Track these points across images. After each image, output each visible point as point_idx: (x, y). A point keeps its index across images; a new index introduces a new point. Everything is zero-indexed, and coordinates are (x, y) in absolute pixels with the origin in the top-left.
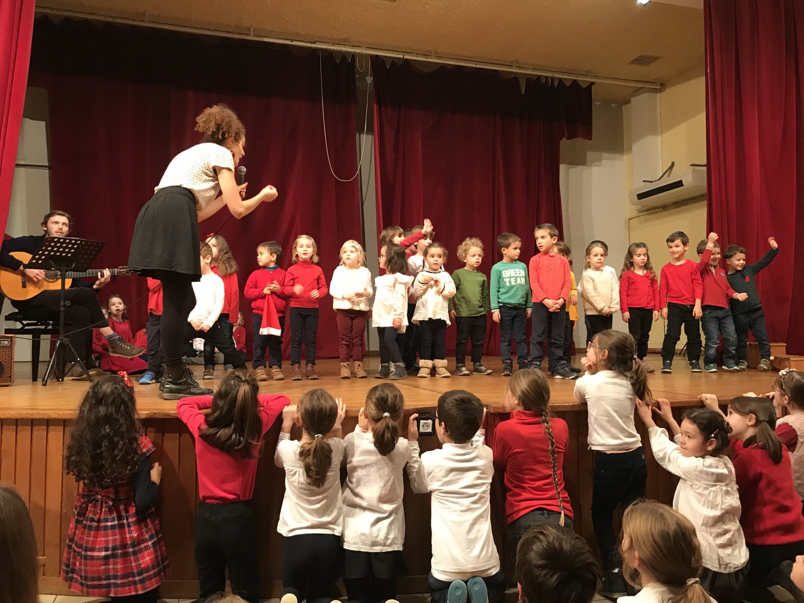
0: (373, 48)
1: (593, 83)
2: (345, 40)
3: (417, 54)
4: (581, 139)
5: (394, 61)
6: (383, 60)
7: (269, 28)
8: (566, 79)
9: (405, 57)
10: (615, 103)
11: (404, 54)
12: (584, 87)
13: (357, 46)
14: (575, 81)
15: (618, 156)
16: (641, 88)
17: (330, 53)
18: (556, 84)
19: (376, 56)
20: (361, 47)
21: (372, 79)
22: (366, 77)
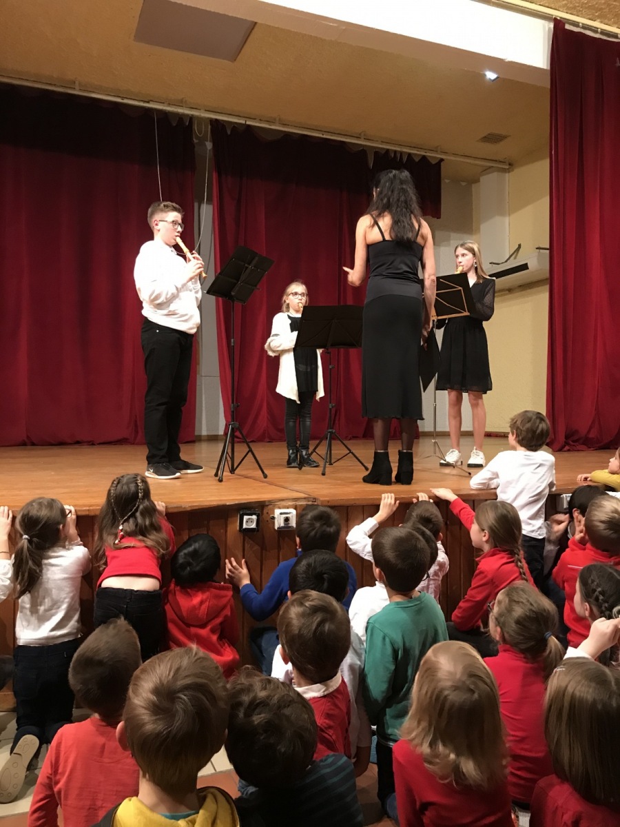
0: (212, 112)
1: (442, 160)
2: (182, 101)
3: (261, 120)
4: (430, 217)
5: (235, 126)
6: (223, 124)
7: (96, 83)
9: (248, 123)
10: (464, 182)
11: (246, 119)
12: (433, 163)
13: (195, 109)
14: (424, 157)
16: (490, 167)
17: (165, 115)
18: (405, 159)
19: (216, 120)
20: (200, 109)
21: (212, 144)
22: (206, 143)
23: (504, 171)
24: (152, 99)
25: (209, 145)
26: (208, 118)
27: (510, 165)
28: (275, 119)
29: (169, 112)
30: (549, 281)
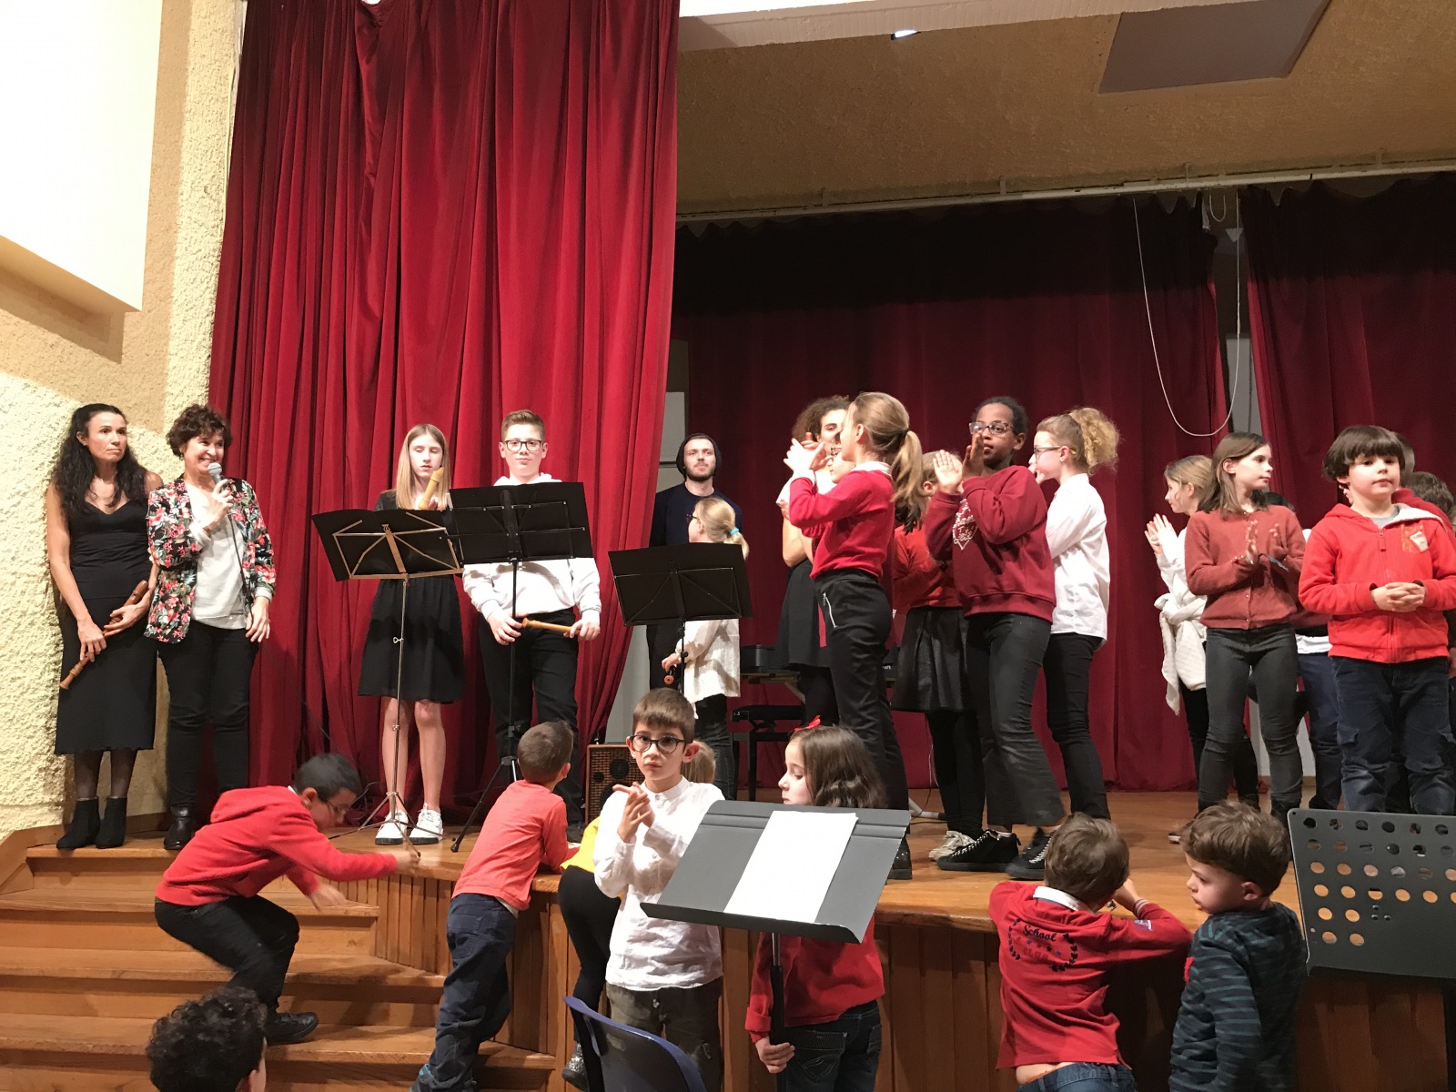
0: (1241, 173)
2: (1182, 168)
3: (1341, 166)
5: (1288, 189)
6: (1265, 191)
7: (1033, 176)
9: (1315, 177)
11: (1311, 171)
13: (1208, 176)
17: (1153, 198)
19: (1250, 186)
20: (1217, 176)
21: (1242, 229)
22: (1229, 231)
24: (1128, 178)
25: (1235, 234)
26: (1234, 186)
28: (1374, 158)
29: (1160, 193)
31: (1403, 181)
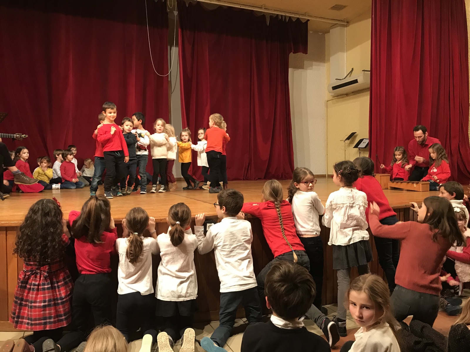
1: (308, 20)
4: (302, 53)
5: (191, 2)
6: (184, 1)
8: (293, 17)
9: (198, 0)
10: (321, 33)
12: (303, 22)
14: (298, 18)
15: (322, 64)
16: (336, 24)
18: (287, 20)
21: (177, 12)
22: (174, 12)
23: (344, 26)
25: (176, 13)
27: (347, 23)
30: (369, 89)
31: (220, 7)
